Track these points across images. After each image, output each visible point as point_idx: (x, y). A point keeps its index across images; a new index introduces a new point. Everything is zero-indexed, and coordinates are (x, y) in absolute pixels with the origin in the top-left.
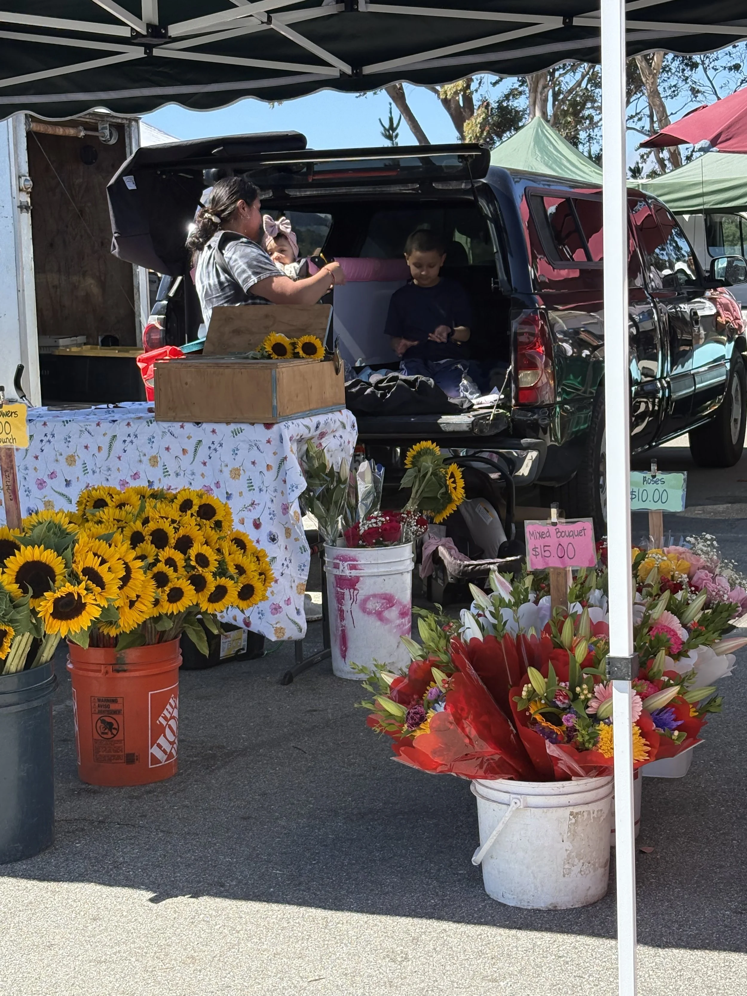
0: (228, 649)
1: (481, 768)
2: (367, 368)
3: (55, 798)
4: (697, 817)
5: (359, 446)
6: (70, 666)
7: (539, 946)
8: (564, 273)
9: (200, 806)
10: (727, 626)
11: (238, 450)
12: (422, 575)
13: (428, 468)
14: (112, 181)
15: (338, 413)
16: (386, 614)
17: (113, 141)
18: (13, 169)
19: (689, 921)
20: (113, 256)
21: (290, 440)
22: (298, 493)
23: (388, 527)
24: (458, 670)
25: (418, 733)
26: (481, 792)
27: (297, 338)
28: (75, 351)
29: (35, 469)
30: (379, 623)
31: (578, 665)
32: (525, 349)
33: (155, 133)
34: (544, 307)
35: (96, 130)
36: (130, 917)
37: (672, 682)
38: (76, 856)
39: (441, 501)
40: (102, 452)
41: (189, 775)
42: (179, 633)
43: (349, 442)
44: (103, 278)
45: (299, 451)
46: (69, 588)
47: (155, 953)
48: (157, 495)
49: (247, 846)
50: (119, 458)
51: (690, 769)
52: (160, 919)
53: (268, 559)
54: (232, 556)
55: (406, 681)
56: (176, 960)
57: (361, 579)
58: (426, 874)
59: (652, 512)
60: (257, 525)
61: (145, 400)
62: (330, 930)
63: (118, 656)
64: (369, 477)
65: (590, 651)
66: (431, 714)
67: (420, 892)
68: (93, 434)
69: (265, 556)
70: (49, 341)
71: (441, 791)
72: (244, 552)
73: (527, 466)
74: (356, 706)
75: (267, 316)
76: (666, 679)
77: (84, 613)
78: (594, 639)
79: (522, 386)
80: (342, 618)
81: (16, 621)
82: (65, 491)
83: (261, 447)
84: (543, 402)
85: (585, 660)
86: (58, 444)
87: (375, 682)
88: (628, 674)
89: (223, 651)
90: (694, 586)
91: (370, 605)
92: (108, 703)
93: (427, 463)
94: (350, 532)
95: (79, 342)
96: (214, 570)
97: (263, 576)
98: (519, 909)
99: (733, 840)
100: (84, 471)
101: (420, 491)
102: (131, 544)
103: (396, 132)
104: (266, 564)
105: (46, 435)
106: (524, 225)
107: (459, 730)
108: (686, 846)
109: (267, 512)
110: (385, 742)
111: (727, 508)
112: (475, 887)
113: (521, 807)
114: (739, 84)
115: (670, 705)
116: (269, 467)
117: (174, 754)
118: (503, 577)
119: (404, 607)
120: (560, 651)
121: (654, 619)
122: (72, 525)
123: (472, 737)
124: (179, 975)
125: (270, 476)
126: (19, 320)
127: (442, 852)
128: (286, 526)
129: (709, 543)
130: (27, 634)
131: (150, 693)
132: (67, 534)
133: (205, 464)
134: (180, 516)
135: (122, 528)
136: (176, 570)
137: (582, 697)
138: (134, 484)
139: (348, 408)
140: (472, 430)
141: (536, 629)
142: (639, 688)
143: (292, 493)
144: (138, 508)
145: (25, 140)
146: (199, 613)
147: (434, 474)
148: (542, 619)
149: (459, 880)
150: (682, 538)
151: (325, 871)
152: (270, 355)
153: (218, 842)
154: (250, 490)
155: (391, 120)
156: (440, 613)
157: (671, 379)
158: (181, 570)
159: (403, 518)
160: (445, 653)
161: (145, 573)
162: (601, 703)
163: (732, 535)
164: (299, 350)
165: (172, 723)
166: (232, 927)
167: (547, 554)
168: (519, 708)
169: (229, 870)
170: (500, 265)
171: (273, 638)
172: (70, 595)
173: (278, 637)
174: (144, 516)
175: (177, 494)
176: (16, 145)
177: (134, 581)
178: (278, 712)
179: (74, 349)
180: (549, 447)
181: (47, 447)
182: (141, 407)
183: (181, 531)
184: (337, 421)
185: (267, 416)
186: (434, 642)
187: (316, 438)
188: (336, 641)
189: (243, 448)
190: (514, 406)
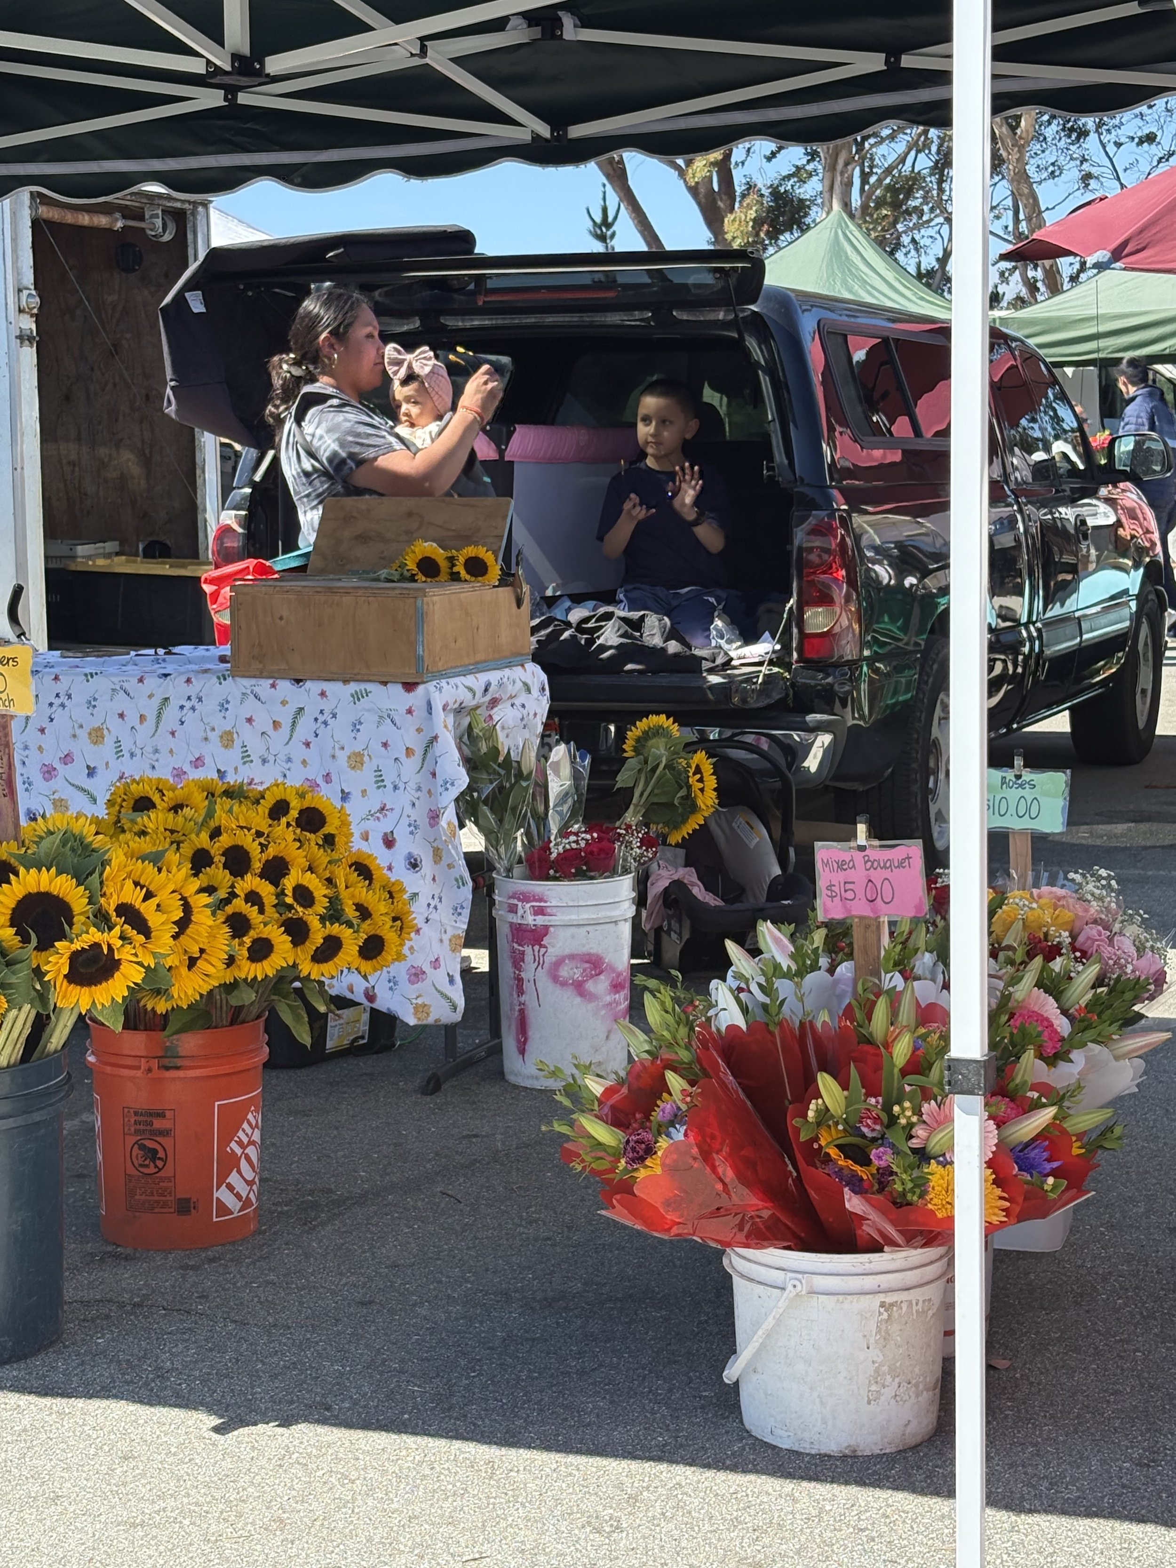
0: (339, 1037)
1: (741, 1229)
2: (565, 598)
3: (65, 1266)
4: (1078, 1315)
5: (550, 721)
6: (91, 1059)
7: (828, 1513)
8: (878, 456)
9: (292, 1283)
10: (1132, 1014)
11: (360, 723)
12: (646, 926)
13: (660, 757)
14: (168, 299)
15: (520, 668)
16: (590, 986)
17: (167, 237)
18: (10, 277)
19: (1065, 1477)
20: (168, 416)
21: (444, 710)
22: (455, 792)
23: (595, 850)
24: (707, 1075)
25: (642, 1174)
26: (740, 1269)
27: (457, 551)
28: (101, 564)
29: (40, 748)
30: (578, 1000)
31: (896, 1071)
32: (814, 573)
33: (233, 224)
34: (845, 507)
35: (141, 218)
36: (182, 1455)
37: (1044, 1100)
38: (97, 1358)
39: (680, 810)
40: (145, 724)
41: (275, 1233)
42: (264, 1011)
43: (535, 714)
44: (147, 451)
45: (457, 726)
46: (94, 935)
47: (221, 1513)
48: (233, 792)
49: (367, 1346)
50: (173, 733)
51: (1068, 1238)
52: (229, 1460)
53: (406, 897)
54: (351, 889)
55: (624, 1090)
56: (253, 1523)
57: (552, 929)
58: (651, 1396)
59: (1015, 832)
60: (389, 842)
61: (213, 643)
62: (498, 1481)
63: (168, 1044)
64: (566, 770)
65: (916, 1049)
66: (663, 1143)
67: (640, 1424)
68: (132, 695)
69: (403, 890)
70: (61, 548)
71: (675, 1266)
72: (370, 884)
73: (815, 757)
74: (544, 1128)
75: (410, 514)
76: (1036, 1095)
77: (117, 975)
78: (922, 1030)
79: (809, 630)
80: (521, 991)
81: (10, 986)
82: (87, 783)
83: (397, 720)
84: (842, 657)
85: (908, 1063)
86: (77, 709)
87: (574, 1092)
88: (979, 1084)
89: (331, 1040)
90: (1081, 951)
91: (565, 972)
92: (150, 1119)
93: (659, 750)
94: (536, 856)
95: (107, 551)
96: (322, 911)
97: (398, 923)
98: (797, 1453)
99: (1138, 1350)
100: (117, 752)
101: (646, 794)
102: (192, 869)
103: (611, 230)
104: (404, 904)
105: (57, 695)
106: (817, 379)
107: (708, 1170)
108: (1062, 1359)
109: (405, 821)
110: (586, 1187)
111: (1129, 829)
112: (728, 1417)
113: (804, 1292)
114: (1155, 163)
115: (1041, 1136)
116: (409, 752)
117: (254, 1200)
118: (780, 930)
119: (619, 975)
120: (866, 1047)
121: (1016, 1001)
122: (100, 837)
123: (727, 1180)
124: (259, 1547)
125: (410, 766)
126: (14, 514)
127: (675, 1362)
128: (435, 845)
129: (1104, 882)
130: (27, 1007)
131: (217, 1103)
132: (93, 850)
133: (308, 744)
134: (270, 826)
135: (178, 843)
136: (261, 911)
137: (903, 1121)
138: (195, 774)
139: (534, 661)
141: (830, 1012)
142: (993, 1109)
143: (445, 793)
144: (203, 813)
145: (30, 232)
146: (297, 978)
147: (669, 766)
148: (840, 997)
149: (703, 1407)
150: (1061, 875)
151: (491, 1388)
152: (413, 575)
153: (321, 1341)
155: (605, 210)
156: (679, 985)
157: (1044, 625)
158: (270, 910)
159: (620, 834)
160: (687, 1049)
161: (214, 914)
162: (932, 1130)
163: (1136, 872)
164: (460, 568)
165: (252, 1151)
166: (342, 1474)
167: (850, 895)
168: (803, 1138)
169: (338, 1384)
170: (777, 441)
171: (412, 1021)
172: (96, 946)
173: (419, 1019)
174: (213, 824)
175: (265, 790)
176: (14, 240)
177: (196, 927)
178: (417, 1138)
179: (101, 562)
180: (850, 728)
181: (58, 714)
182: (208, 654)
183: (270, 849)
184: (518, 680)
185: (407, 671)
186: (669, 1031)
187: (484, 707)
188: (509, 1026)
189: (369, 720)
190: (797, 662)
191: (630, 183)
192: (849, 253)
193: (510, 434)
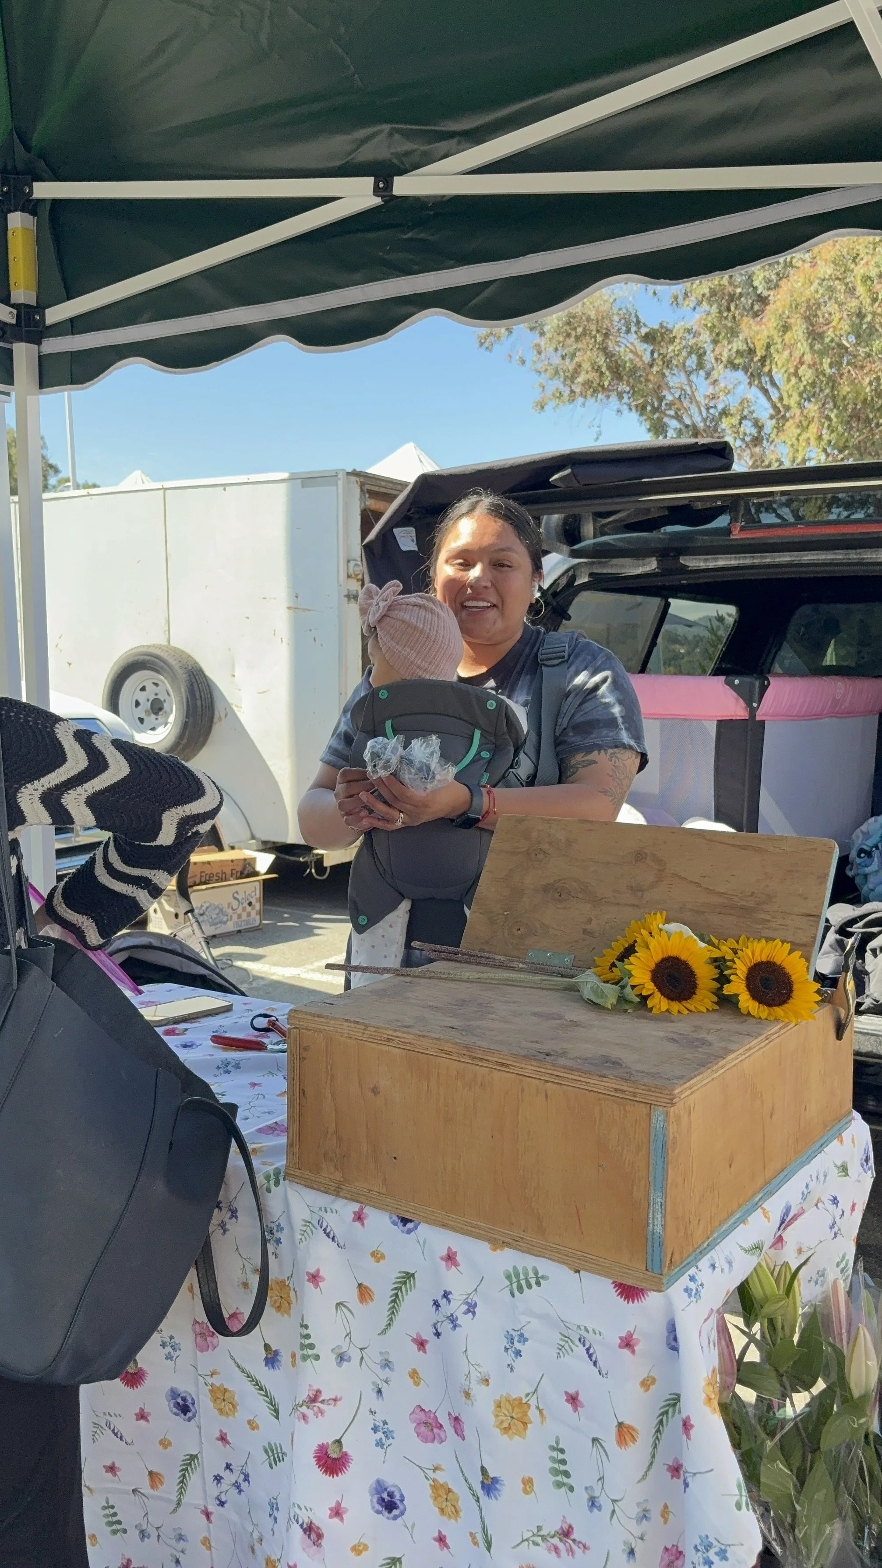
11: (523, 1339)
15: (836, 1139)
27: (733, 946)
43: (853, 1207)
75: (640, 856)
83: (599, 1354)
116: (624, 1433)
133: (421, 1344)
145: (358, 518)
152: (644, 999)
154: (558, 1484)
164: (738, 987)
176: (346, 523)
184: (831, 1169)
185: (624, 1261)
189: (543, 1338)
193: (763, 690)
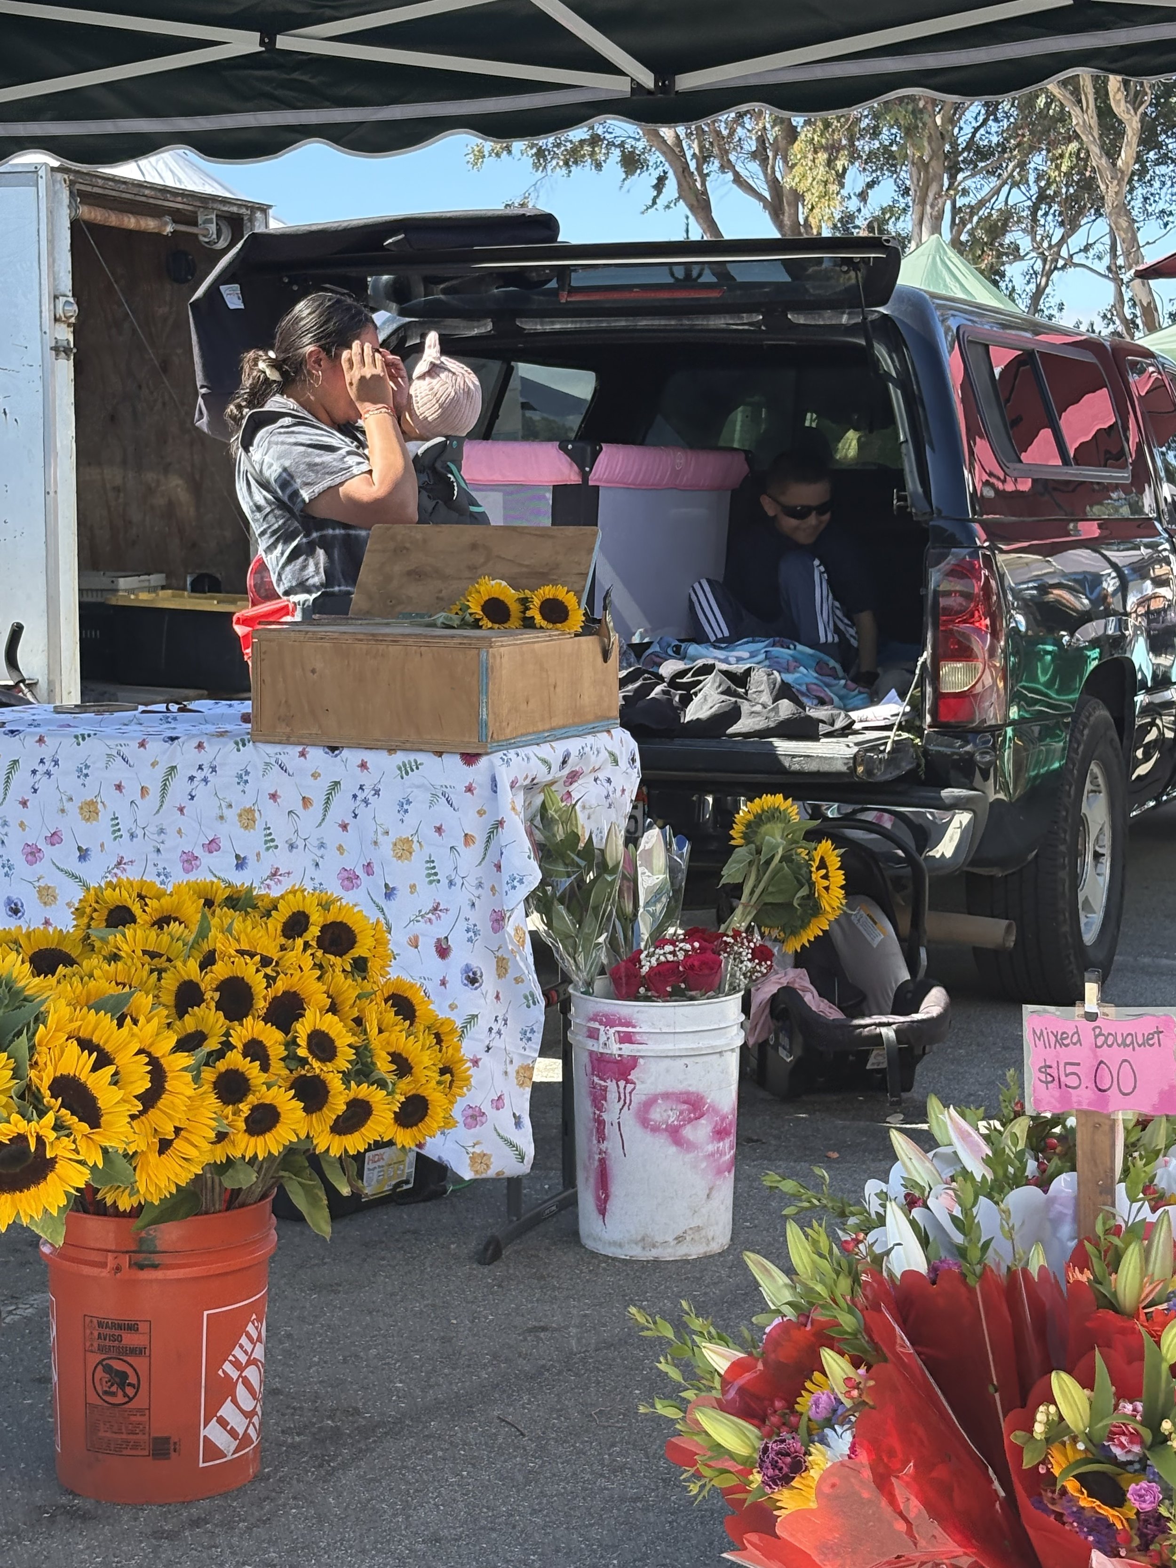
0: (378, 1181)
11: (409, 802)
12: (751, 1040)
13: (776, 847)
14: (199, 292)
15: (605, 734)
16: (688, 1132)
17: (222, 245)
18: (45, 282)
20: (200, 431)
21: (512, 787)
22: (524, 891)
23: (696, 963)
25: (787, 1501)
27: (532, 591)
28: (145, 598)
29: (22, 825)
30: (673, 1149)
31: (1165, 1367)
32: (953, 621)
34: (988, 544)
35: (195, 224)
39: (800, 912)
40: (147, 797)
41: (281, 1479)
42: (271, 1187)
43: (623, 791)
44: (197, 477)
45: (528, 805)
46: (18, 1124)
48: (238, 899)
50: (181, 810)
53: (458, 1029)
54: (386, 1034)
55: (759, 1367)
57: (641, 1061)
60: (443, 951)
63: (143, 1235)
64: (660, 860)
66: (817, 1455)
68: (131, 762)
70: (100, 580)
72: (411, 1026)
73: (951, 839)
75: (474, 547)
77: (51, 1177)
79: (947, 688)
80: (601, 1137)
82: (77, 868)
83: (454, 799)
84: (984, 721)
86: (66, 778)
89: (370, 1185)
91: (657, 1114)
92: (117, 1333)
93: (774, 838)
94: (623, 970)
95: (153, 584)
96: (345, 1066)
97: (448, 1076)
100: (114, 832)
101: (758, 891)
105: (42, 761)
106: (956, 395)
107: (884, 1503)
109: (462, 925)
116: (468, 839)
117: (255, 1437)
118: (963, 1116)
119: (723, 1118)
123: (911, 1516)
125: (470, 856)
126: (46, 542)
128: (499, 954)
131: (206, 1313)
132: (25, 999)
133: (344, 827)
134: (283, 948)
135: (160, 971)
136: (265, 1068)
139: (623, 725)
140: (853, 770)
141: (1048, 1253)
143: (512, 892)
144: (195, 928)
145: (68, 234)
147: (787, 858)
152: (477, 621)
154: (431, 882)
158: (277, 1066)
159: (726, 943)
160: (851, 1312)
161: (196, 1079)
165: (253, 1374)
167: (1072, 1081)
168: (1027, 1465)
170: (910, 466)
171: (467, 1175)
172: (21, 1138)
173: (476, 1172)
174: (206, 947)
175: (278, 900)
176: (51, 241)
177: (171, 1098)
178: (470, 1329)
179: (144, 596)
180: (992, 804)
181: (44, 784)
182: (231, 711)
183: (279, 983)
184: (603, 750)
185: (466, 739)
186: (822, 1282)
187: (561, 782)
188: (587, 1179)
189: (420, 798)
190: (930, 727)
191: (713, 214)
192: (948, 280)
193: (595, 455)
